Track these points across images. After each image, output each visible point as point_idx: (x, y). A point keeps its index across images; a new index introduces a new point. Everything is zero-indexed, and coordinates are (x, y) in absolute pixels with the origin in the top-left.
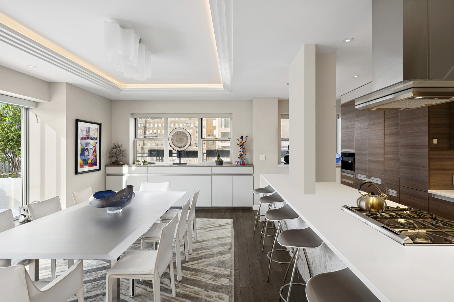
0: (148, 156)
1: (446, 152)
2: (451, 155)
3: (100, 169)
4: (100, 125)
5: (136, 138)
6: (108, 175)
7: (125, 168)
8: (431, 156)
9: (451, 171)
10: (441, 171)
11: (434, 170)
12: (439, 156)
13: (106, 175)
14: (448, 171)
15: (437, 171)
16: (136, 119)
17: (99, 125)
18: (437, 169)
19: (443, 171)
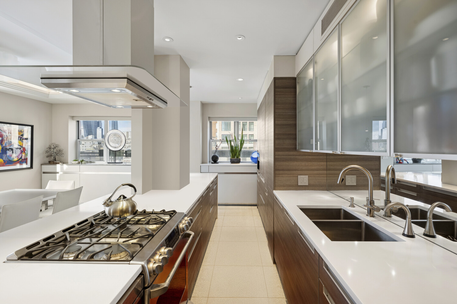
0: (99, 156)
1: (292, 153)
2: (296, 155)
3: (32, 167)
4: (32, 127)
5: (78, 139)
6: (44, 173)
7: (58, 167)
8: (276, 157)
9: (297, 172)
10: (287, 172)
11: (279, 170)
12: (285, 157)
13: (42, 173)
14: (293, 172)
15: (282, 172)
16: (78, 121)
17: (30, 127)
18: (283, 170)
19: (289, 172)
